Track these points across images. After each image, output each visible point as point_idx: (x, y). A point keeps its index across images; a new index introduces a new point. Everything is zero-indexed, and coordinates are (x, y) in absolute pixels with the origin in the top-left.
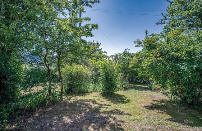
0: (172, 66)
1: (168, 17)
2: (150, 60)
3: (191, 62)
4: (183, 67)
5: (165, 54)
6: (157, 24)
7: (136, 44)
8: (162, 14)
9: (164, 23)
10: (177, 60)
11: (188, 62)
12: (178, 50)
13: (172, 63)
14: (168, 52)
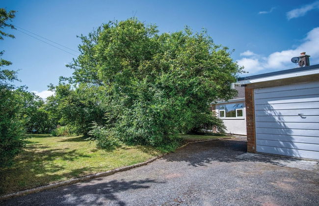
0: (80, 110)
1: (78, 64)
2: (65, 104)
3: (90, 108)
4: (86, 110)
5: (76, 101)
6: (67, 66)
7: (49, 88)
8: (73, 59)
9: (74, 68)
10: (83, 106)
11: (89, 107)
12: (84, 99)
13: (80, 108)
14: (78, 100)
